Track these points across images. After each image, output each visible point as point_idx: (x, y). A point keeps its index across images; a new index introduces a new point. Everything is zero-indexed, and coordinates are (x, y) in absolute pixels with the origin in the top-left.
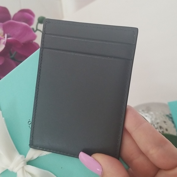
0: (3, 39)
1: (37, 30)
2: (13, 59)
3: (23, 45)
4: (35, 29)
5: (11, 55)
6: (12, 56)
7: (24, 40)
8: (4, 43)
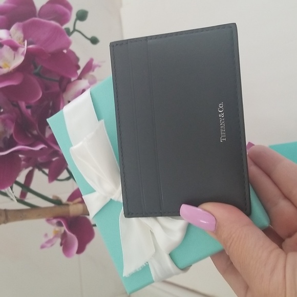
0: (22, 47)
1: (75, 30)
2: (38, 75)
3: (50, 55)
4: (71, 29)
5: (36, 67)
6: (37, 71)
7: (52, 48)
8: (22, 54)
